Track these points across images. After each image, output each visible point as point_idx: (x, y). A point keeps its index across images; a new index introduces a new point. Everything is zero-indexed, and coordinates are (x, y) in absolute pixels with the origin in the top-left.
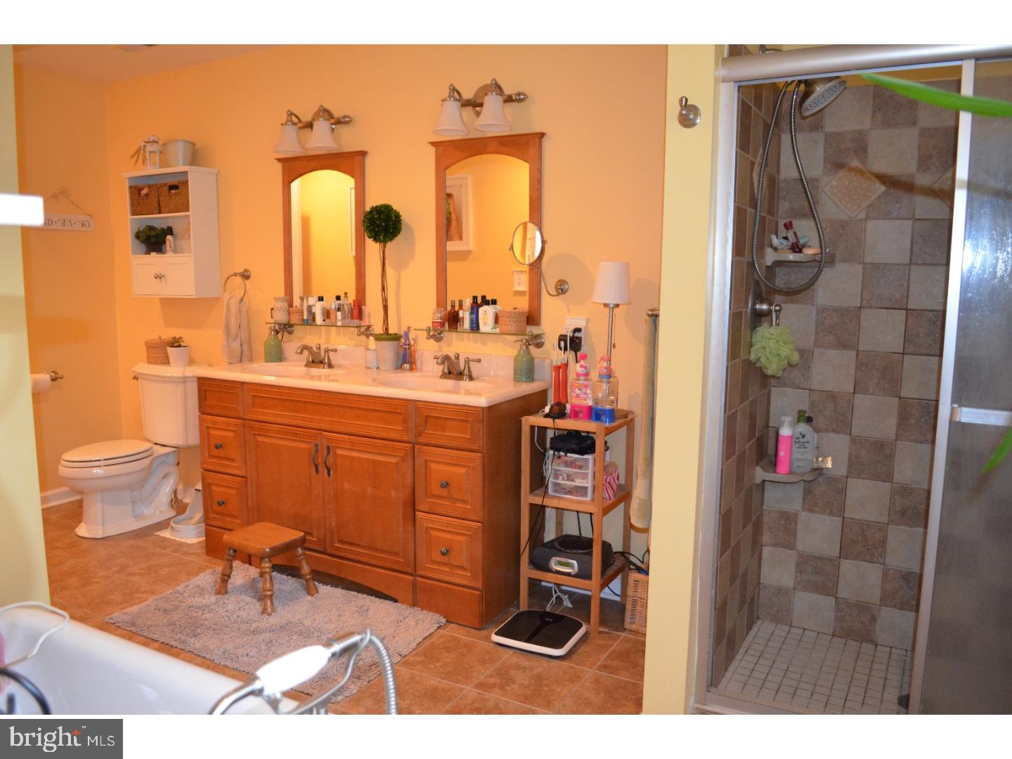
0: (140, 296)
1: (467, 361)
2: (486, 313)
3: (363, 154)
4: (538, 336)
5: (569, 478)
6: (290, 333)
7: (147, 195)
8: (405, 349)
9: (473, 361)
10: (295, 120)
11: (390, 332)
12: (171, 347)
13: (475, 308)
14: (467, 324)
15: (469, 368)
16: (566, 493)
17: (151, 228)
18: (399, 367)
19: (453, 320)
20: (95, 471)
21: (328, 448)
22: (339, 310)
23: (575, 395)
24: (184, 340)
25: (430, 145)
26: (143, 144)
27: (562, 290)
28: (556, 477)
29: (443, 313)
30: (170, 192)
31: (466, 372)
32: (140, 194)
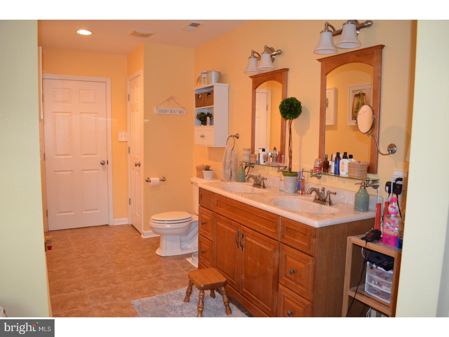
0: (197, 145)
1: (329, 193)
2: (344, 163)
3: (286, 70)
4: (375, 181)
5: (379, 284)
6: (253, 167)
7: (201, 98)
8: (299, 181)
9: (331, 193)
10: (256, 55)
11: (292, 171)
12: (206, 170)
13: (338, 160)
14: (332, 170)
15: (329, 197)
16: (375, 294)
17: (203, 113)
18: (296, 192)
19: (325, 166)
20: (167, 226)
21: (243, 235)
22: (271, 157)
23: (386, 226)
24: (210, 167)
25: (318, 61)
26: (201, 74)
27: (392, 151)
28: (371, 281)
29: (321, 162)
30: (208, 96)
31: (328, 200)
32: (198, 98)
